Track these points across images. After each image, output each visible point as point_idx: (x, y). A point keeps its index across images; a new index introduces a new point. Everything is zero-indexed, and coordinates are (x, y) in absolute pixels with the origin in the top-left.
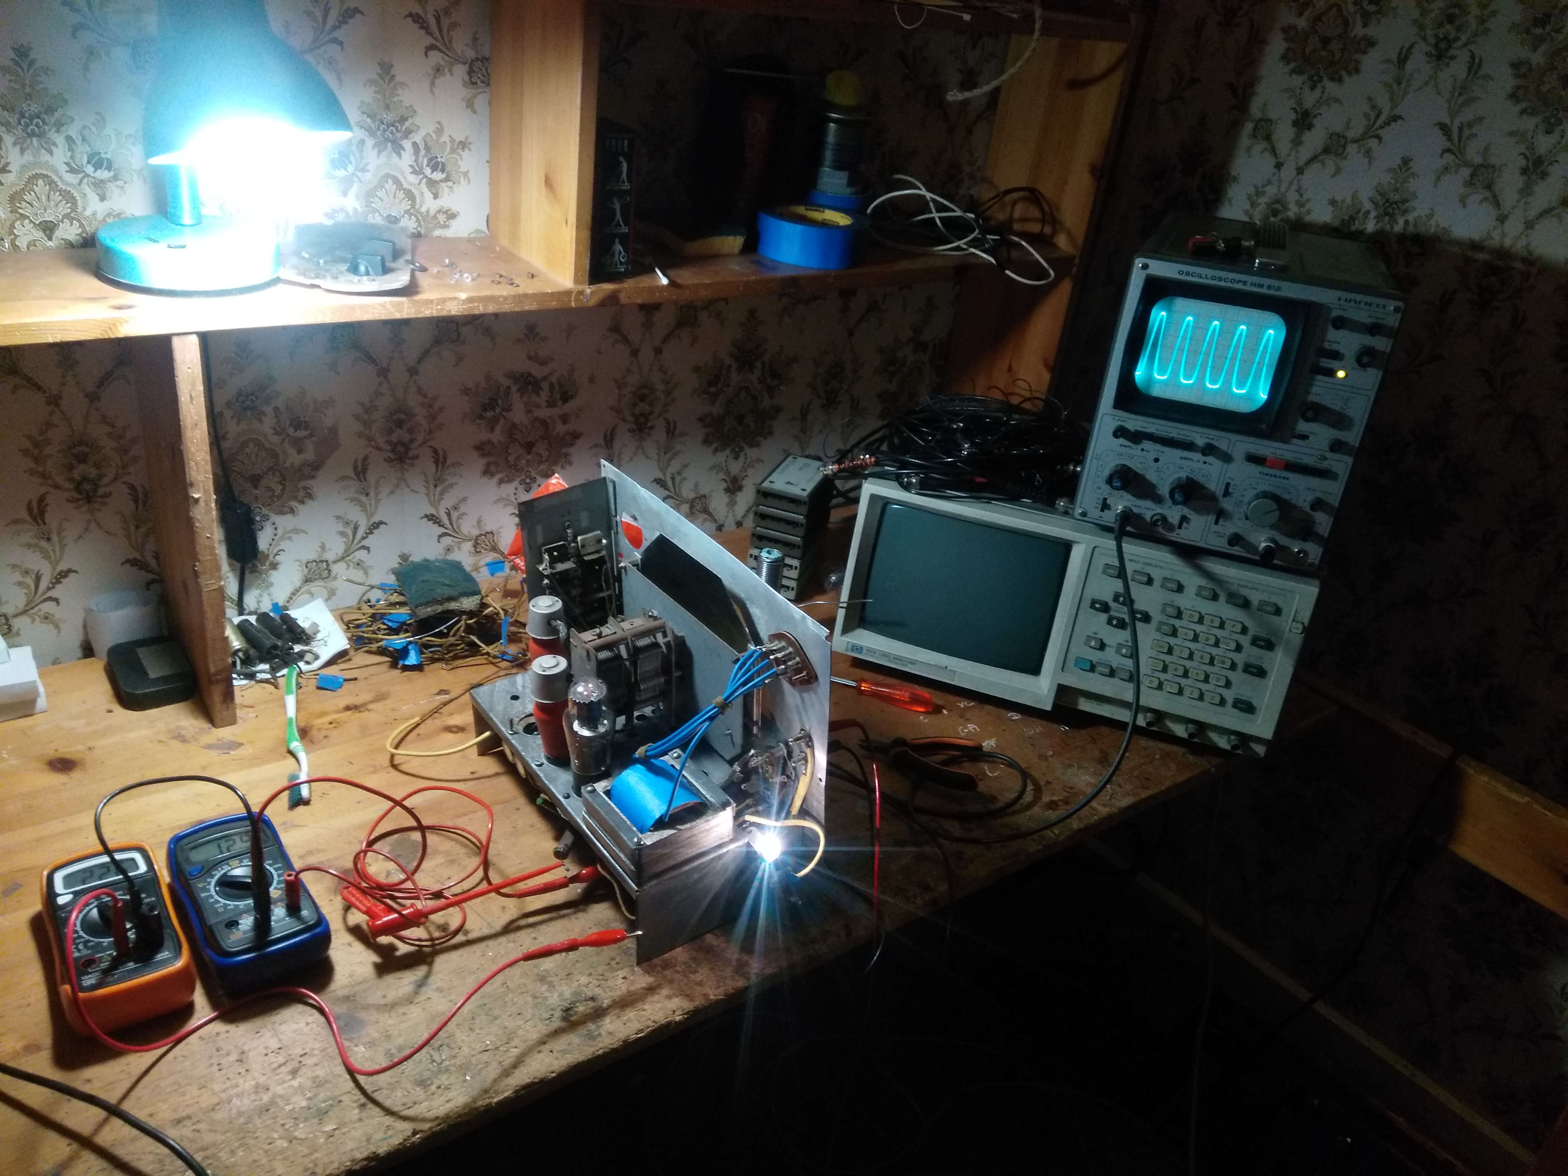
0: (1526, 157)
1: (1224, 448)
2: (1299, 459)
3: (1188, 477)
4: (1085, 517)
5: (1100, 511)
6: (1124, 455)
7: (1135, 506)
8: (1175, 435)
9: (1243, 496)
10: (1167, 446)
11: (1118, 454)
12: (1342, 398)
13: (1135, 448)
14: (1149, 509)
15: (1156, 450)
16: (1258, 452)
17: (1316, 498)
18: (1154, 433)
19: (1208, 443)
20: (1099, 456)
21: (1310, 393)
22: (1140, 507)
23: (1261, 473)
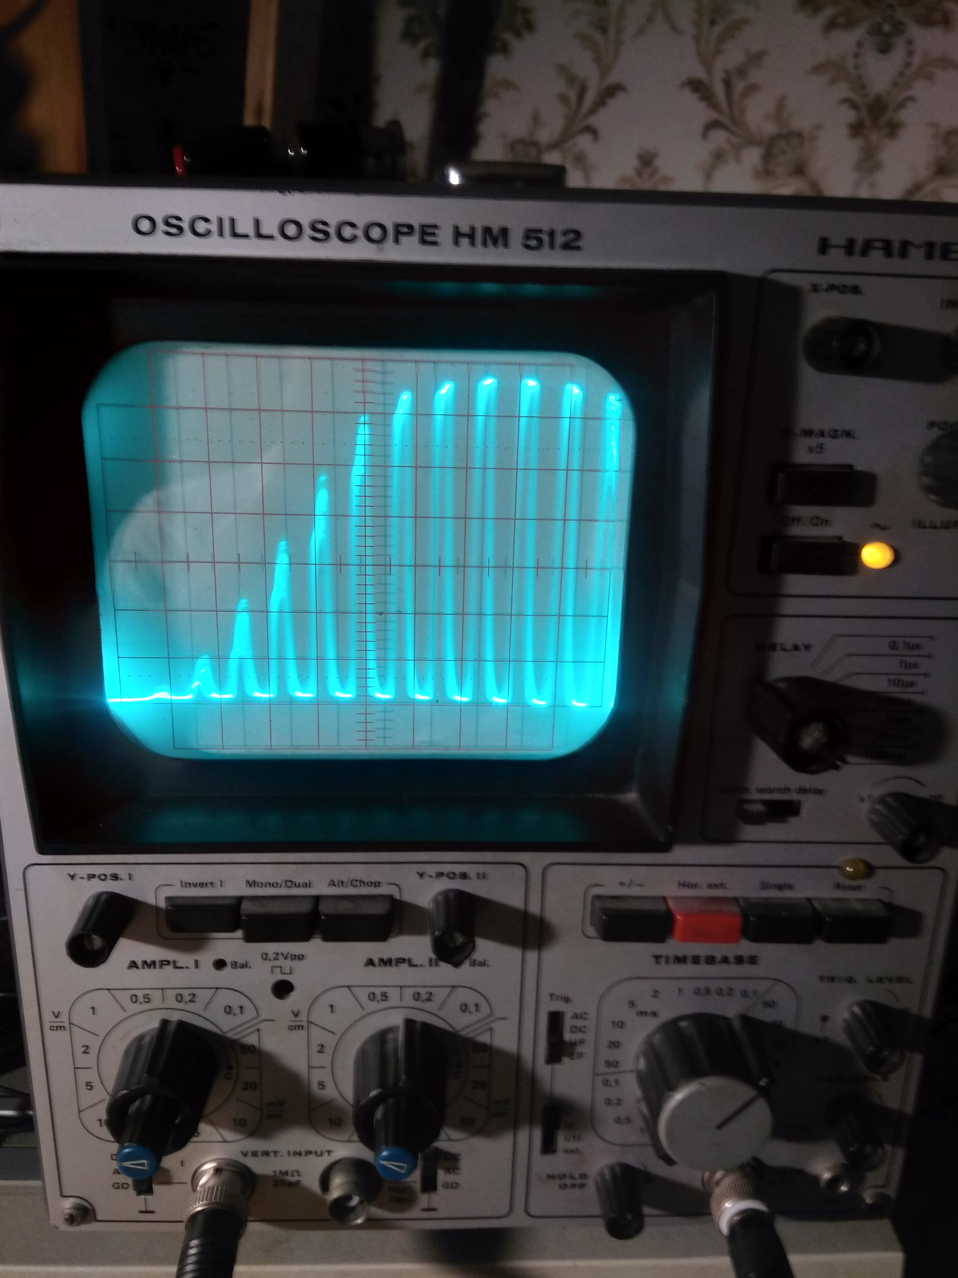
1: (515, 900)
2: (780, 887)
3: (410, 1023)
4: (90, 1222)
5: (139, 1193)
6: (156, 996)
7: (255, 1154)
8: (321, 889)
9: (615, 1045)
10: (306, 938)
11: (134, 999)
12: (893, 646)
13: (192, 964)
14: (309, 1153)
15: (272, 956)
16: (635, 891)
17: (861, 1005)
18: (240, 899)
19: (451, 895)
20: (64, 1018)
21: (773, 647)
22: (272, 1155)
23: (657, 958)
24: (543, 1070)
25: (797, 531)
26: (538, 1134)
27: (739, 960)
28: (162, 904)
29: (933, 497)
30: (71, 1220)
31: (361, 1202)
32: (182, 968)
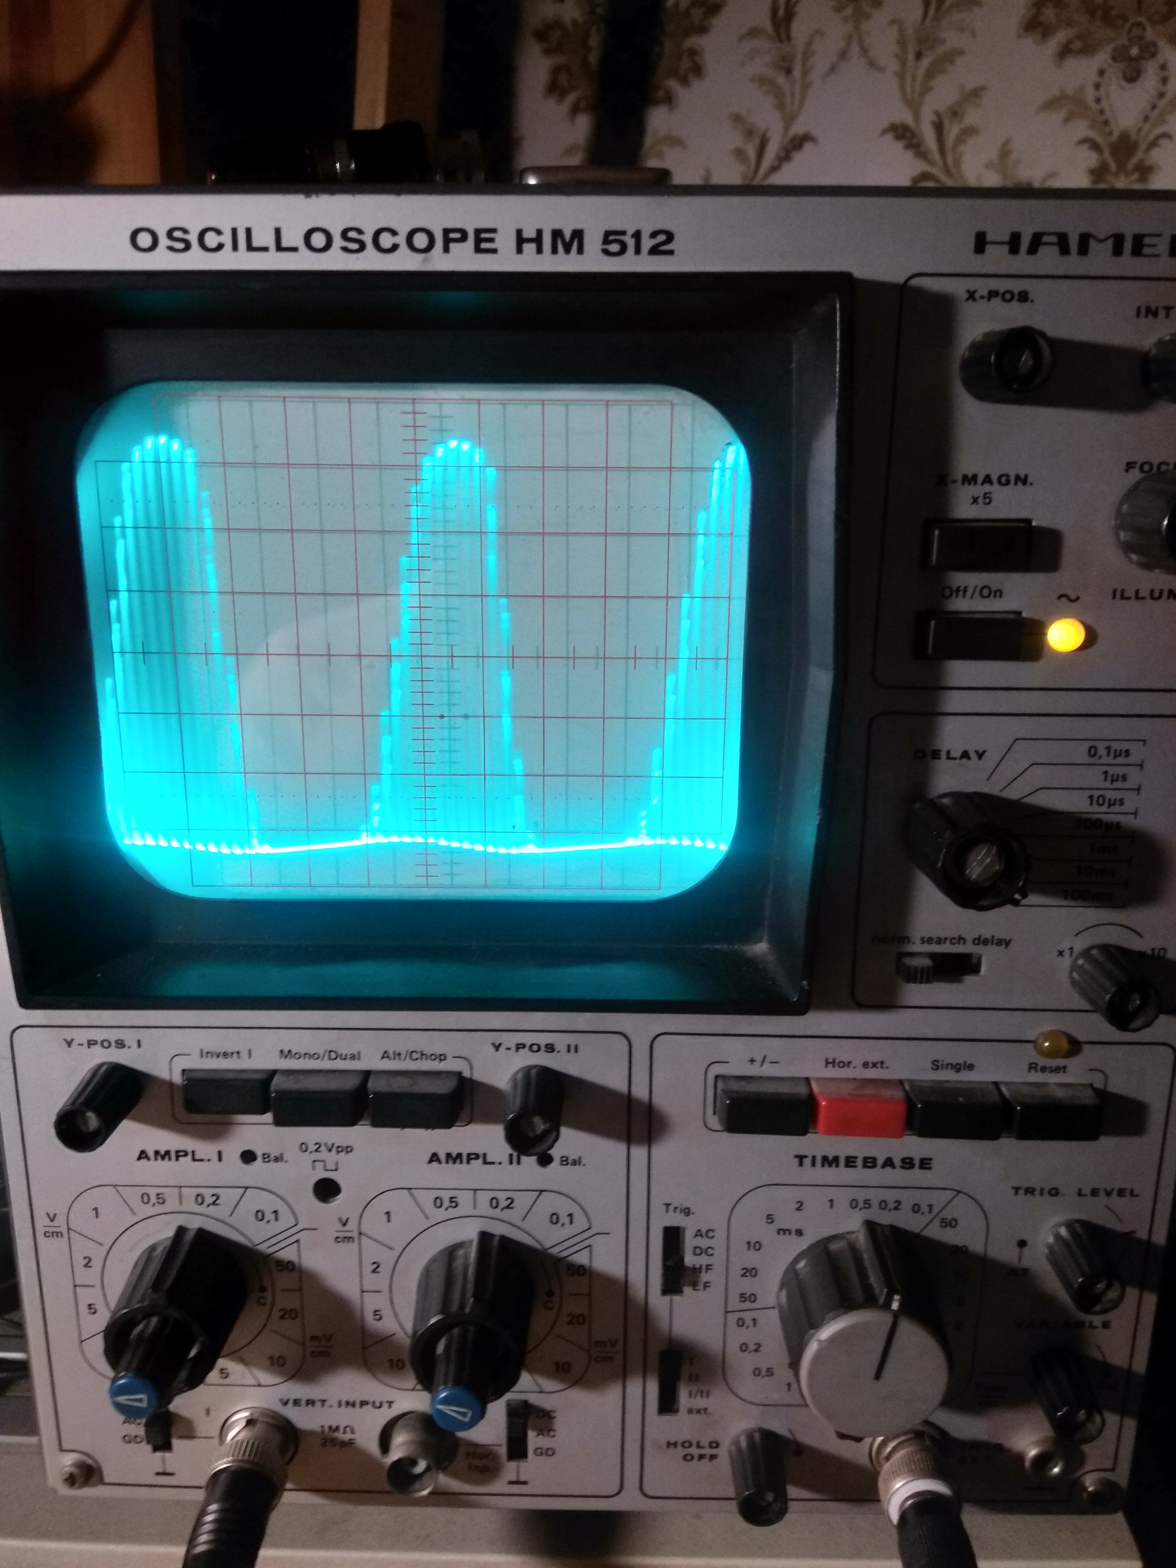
0: (1095, 146)
1: (615, 1081)
2: (957, 1068)
3: (485, 1237)
4: (95, 1485)
5: (156, 1449)
6: (171, 1195)
7: (297, 1402)
8: (372, 1062)
9: (749, 1272)
10: (352, 1122)
11: (145, 1199)
12: (1092, 752)
13: (215, 1157)
14: (363, 1403)
15: (312, 1147)
16: (768, 1070)
17: (1070, 1225)
18: (274, 1073)
19: (534, 1072)
20: (61, 1221)
21: (936, 755)
22: (318, 1404)
23: (801, 1158)
24: (659, 1303)
25: (960, 605)
26: (653, 1387)
27: (908, 1163)
28: (177, 1079)
29: (1134, 557)
30: (71, 1480)
31: (428, 1469)
32: (202, 1160)
